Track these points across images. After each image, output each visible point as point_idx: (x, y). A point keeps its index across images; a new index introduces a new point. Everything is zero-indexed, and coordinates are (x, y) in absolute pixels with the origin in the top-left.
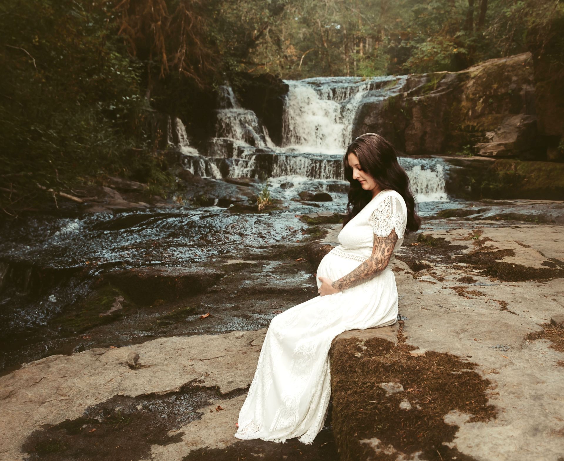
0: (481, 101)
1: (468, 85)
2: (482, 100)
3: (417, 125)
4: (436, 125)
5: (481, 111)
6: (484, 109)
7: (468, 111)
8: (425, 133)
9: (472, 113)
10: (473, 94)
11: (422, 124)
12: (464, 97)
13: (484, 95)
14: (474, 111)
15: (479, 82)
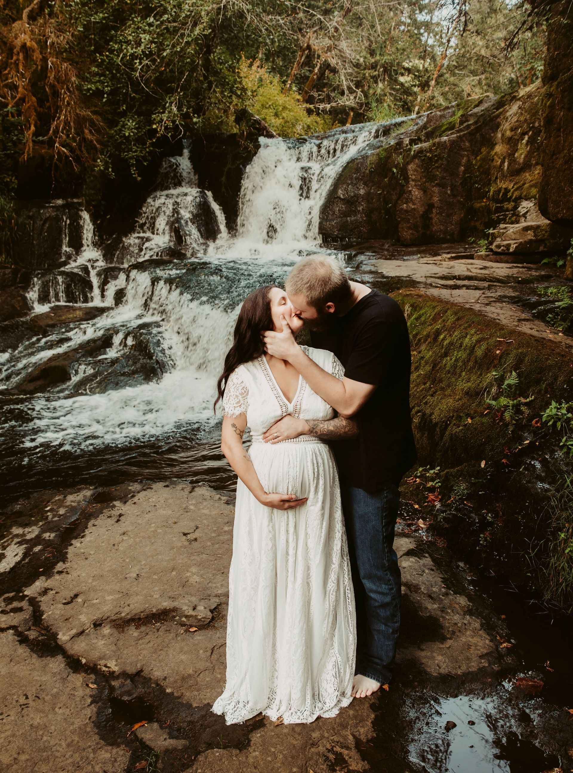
0: (524, 141)
1: (508, 114)
2: (526, 138)
3: (416, 193)
4: (449, 192)
5: (524, 159)
6: (529, 155)
7: (503, 162)
8: (431, 206)
9: (509, 164)
10: (512, 130)
11: (425, 190)
12: (499, 135)
13: (531, 129)
14: (513, 161)
15: (527, 105)
